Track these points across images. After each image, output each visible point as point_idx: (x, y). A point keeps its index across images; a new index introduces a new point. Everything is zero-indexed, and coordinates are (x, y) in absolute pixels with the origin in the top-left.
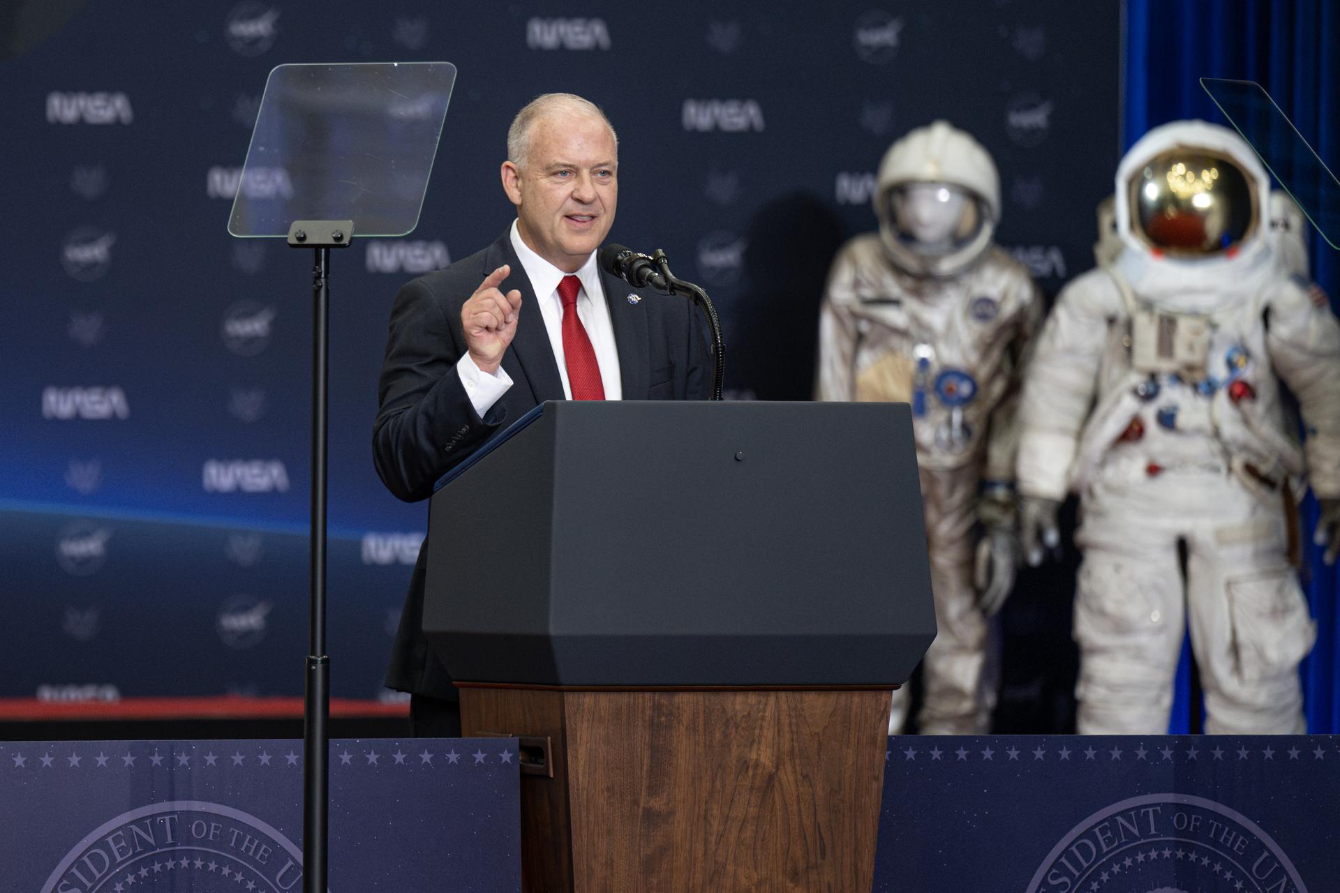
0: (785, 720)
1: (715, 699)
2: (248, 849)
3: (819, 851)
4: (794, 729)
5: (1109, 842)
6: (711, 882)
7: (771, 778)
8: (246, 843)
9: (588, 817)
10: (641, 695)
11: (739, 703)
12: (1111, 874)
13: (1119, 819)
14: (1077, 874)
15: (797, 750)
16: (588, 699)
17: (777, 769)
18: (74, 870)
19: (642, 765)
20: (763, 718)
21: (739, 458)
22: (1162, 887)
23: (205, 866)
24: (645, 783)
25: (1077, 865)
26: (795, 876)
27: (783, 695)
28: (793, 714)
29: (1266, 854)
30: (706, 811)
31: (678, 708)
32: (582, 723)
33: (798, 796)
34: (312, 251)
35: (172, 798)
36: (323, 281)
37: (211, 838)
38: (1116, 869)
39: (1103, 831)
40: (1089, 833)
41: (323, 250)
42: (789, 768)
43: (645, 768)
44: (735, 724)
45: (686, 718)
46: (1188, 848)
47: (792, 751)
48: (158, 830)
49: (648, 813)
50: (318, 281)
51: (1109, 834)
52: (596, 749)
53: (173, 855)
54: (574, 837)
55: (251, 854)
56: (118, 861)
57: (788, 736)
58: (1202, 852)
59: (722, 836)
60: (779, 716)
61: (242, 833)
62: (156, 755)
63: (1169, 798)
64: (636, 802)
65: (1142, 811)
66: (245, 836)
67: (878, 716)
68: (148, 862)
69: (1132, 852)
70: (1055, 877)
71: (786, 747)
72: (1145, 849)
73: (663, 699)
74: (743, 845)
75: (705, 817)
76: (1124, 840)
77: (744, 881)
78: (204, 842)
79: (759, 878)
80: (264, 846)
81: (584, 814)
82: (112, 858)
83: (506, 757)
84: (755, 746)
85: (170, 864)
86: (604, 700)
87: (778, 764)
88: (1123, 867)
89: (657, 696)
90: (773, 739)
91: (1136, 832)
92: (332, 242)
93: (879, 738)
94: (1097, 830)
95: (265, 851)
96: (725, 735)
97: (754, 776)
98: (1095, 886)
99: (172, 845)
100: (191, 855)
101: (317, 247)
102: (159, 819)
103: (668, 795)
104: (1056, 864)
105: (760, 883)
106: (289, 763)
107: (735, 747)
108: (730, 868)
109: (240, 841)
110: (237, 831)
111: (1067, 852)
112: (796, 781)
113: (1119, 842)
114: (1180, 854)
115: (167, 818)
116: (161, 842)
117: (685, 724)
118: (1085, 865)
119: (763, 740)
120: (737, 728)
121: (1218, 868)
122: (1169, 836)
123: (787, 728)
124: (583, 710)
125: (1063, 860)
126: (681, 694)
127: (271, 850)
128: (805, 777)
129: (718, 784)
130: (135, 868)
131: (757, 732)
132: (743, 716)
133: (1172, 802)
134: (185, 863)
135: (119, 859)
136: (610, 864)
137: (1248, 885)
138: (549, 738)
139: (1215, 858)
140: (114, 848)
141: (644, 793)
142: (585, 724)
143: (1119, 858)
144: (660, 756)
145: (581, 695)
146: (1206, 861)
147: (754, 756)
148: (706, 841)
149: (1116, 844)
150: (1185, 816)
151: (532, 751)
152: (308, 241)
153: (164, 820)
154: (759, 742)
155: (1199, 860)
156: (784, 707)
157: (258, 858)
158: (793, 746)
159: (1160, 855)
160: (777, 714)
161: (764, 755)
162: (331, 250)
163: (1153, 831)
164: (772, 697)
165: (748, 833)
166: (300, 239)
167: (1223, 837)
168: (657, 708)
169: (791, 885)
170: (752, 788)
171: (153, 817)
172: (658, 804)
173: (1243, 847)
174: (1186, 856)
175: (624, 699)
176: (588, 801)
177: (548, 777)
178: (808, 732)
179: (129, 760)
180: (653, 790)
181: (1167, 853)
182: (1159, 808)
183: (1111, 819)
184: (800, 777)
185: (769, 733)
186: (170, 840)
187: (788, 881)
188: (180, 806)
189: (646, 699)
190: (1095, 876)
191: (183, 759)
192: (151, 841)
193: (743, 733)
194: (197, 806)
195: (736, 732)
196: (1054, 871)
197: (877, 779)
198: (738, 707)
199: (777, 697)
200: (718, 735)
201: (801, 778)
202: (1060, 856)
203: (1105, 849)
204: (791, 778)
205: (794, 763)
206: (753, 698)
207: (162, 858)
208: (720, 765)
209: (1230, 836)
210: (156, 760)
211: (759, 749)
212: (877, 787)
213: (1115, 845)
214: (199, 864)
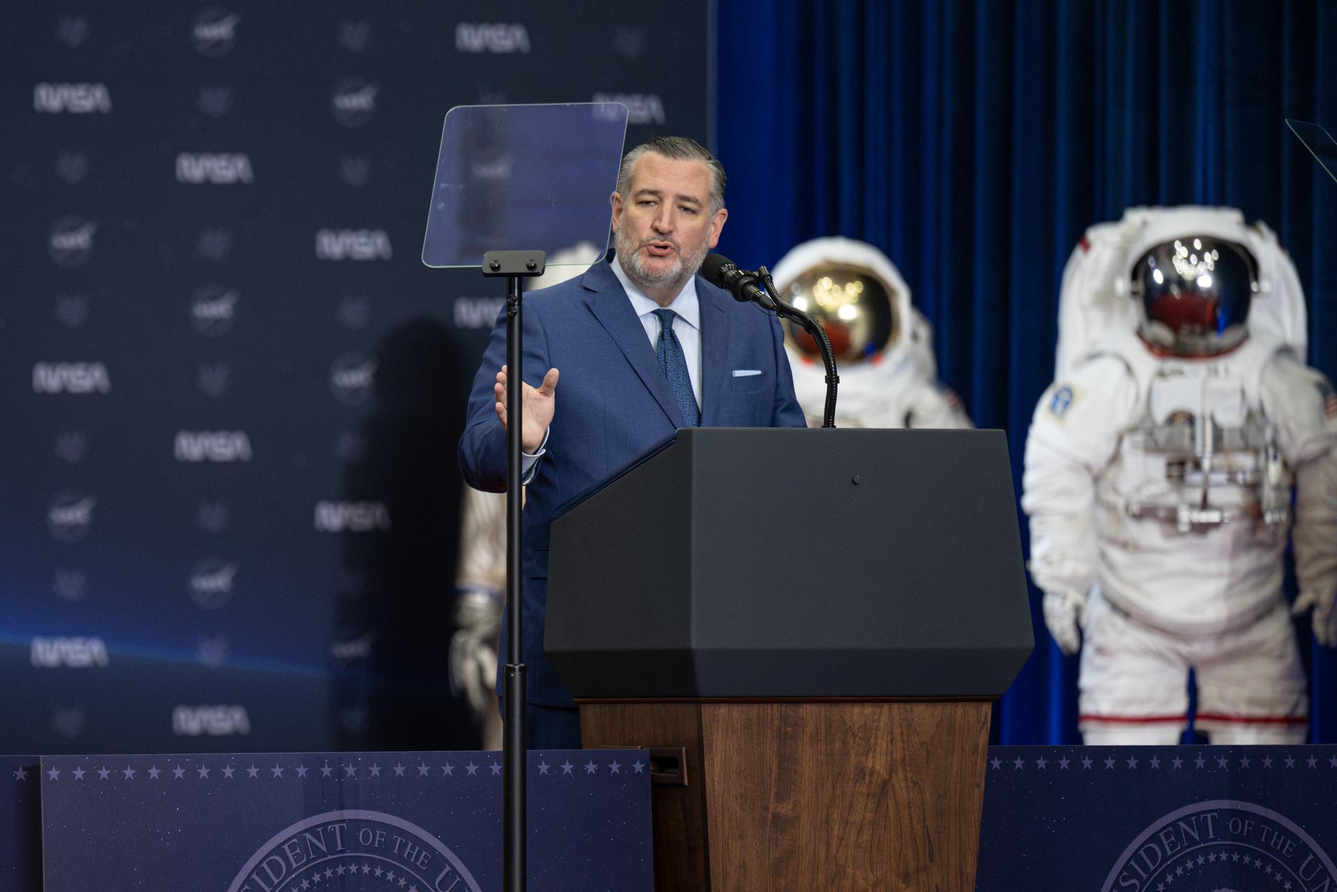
0: (897, 730)
1: (836, 710)
2: (410, 855)
3: (927, 855)
4: (905, 738)
5: (1172, 847)
6: (832, 883)
7: (885, 784)
8: (408, 850)
9: (723, 821)
10: (769, 707)
11: (857, 714)
12: (1175, 876)
13: (1182, 824)
14: (1145, 876)
15: (907, 758)
16: (723, 710)
17: (890, 777)
18: (254, 876)
19: (771, 772)
20: (877, 728)
21: (856, 481)
22: (1220, 888)
23: (372, 872)
24: (774, 790)
25: (1145, 868)
26: (906, 878)
27: (895, 706)
28: (904, 724)
29: (1311, 857)
30: (828, 816)
31: (803, 719)
32: (718, 732)
33: (909, 802)
34: (505, 279)
35: (342, 808)
36: (516, 307)
37: (376, 845)
38: (1179, 871)
39: (1167, 836)
40: (1154, 838)
41: (516, 279)
42: (901, 776)
43: (774, 775)
44: (853, 733)
45: (809, 730)
46: (1243, 851)
47: (903, 759)
48: (329, 838)
49: (777, 819)
50: (512, 308)
51: (1173, 839)
52: (730, 757)
53: (344, 862)
54: (711, 841)
55: (412, 860)
56: (294, 867)
57: (899, 744)
58: (1254, 855)
59: (842, 839)
60: (891, 725)
61: (404, 840)
62: (326, 766)
63: (1225, 804)
64: (766, 809)
65: (1202, 816)
66: (407, 843)
67: (979, 726)
68: (320, 868)
69: (1192, 857)
70: (1125, 879)
71: (898, 755)
72: (1205, 852)
73: (789, 710)
74: (861, 848)
75: (827, 822)
76: (1186, 844)
77: (861, 882)
78: (370, 849)
79: (875, 879)
80: (424, 853)
81: (720, 819)
82: (289, 864)
83: (638, 767)
84: (871, 755)
85: (340, 870)
86: (737, 711)
87: (892, 771)
88: (1185, 869)
89: (784, 707)
90: (887, 747)
91: (1196, 836)
92: (526, 270)
93: (980, 747)
94: (1161, 835)
95: (426, 857)
96: (844, 743)
97: (870, 783)
98: (1161, 887)
99: (342, 852)
100: (359, 861)
101: (510, 276)
102: (329, 827)
103: (794, 801)
104: (1127, 867)
105: (875, 885)
106: (445, 773)
107: (853, 755)
108: (850, 871)
109: (403, 847)
110: (399, 839)
111: (1136, 856)
112: (907, 787)
113: (1181, 845)
114: (1236, 857)
115: (337, 826)
116: (332, 850)
117: (808, 733)
118: (1152, 868)
119: (878, 751)
120: (855, 737)
121: (1269, 870)
122: (1227, 840)
123: (899, 738)
124: (718, 721)
125: (1133, 863)
126: (805, 705)
127: (430, 856)
128: (915, 783)
129: (838, 791)
130: (308, 874)
131: (872, 741)
132: (861, 727)
133: (1227, 808)
134: (353, 869)
135: (295, 865)
136: (743, 866)
137: (1295, 885)
138: (684, 748)
139: (1266, 861)
140: (290, 855)
141: (772, 800)
142: (720, 734)
143: (1181, 861)
144: (787, 762)
145: (717, 706)
146: (1258, 864)
147: (870, 764)
148: (828, 844)
149: (1179, 847)
150: (1240, 822)
151: (664, 761)
152: (502, 271)
153: (334, 828)
154: (875, 751)
155: (1252, 863)
156: (897, 717)
157: (418, 864)
158: (904, 754)
159: (1218, 858)
160: (890, 723)
161: (878, 763)
162: (523, 278)
163: (1211, 836)
164: (886, 707)
165: (865, 837)
166: (493, 268)
167: (1273, 841)
168: (783, 719)
169: (904, 886)
170: (868, 795)
171: (325, 825)
172: (785, 809)
173: (1291, 850)
174: (1241, 859)
175: (754, 710)
176: (722, 806)
177: (682, 785)
178: (917, 741)
179: (302, 771)
180: (780, 797)
181: (1224, 856)
182: (1216, 814)
183: (1174, 824)
184: (910, 784)
185: (883, 743)
186: (340, 848)
187: (901, 883)
188: (349, 814)
189: (773, 711)
190: (1161, 878)
191: (351, 770)
192: (323, 848)
193: (860, 742)
194: (365, 815)
195: (854, 742)
196: (1125, 873)
197: (978, 785)
198: (855, 718)
199: (890, 708)
200: (838, 745)
201: (912, 785)
202: (1130, 860)
203: (1170, 853)
204: (903, 784)
205: (906, 770)
206: (868, 709)
207: (333, 864)
208: (839, 773)
209: (1280, 840)
210: (327, 771)
211: (874, 757)
212: (978, 793)
213: (1178, 849)
214: (366, 869)
